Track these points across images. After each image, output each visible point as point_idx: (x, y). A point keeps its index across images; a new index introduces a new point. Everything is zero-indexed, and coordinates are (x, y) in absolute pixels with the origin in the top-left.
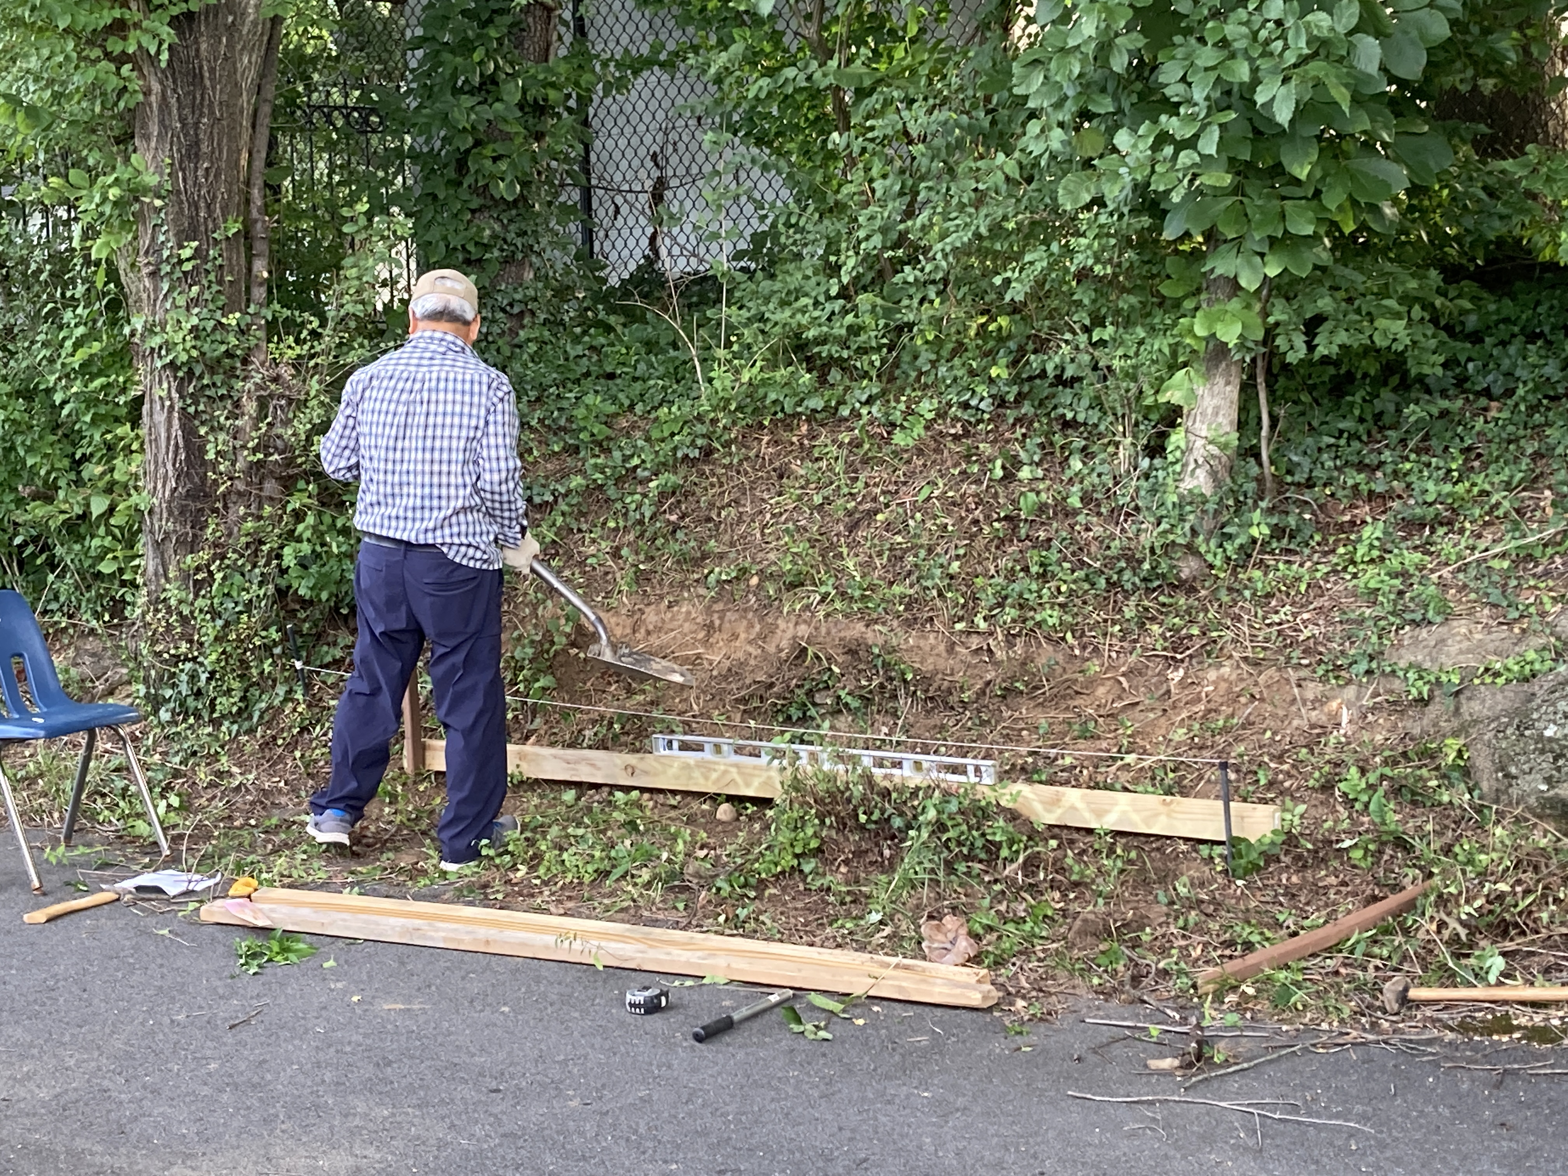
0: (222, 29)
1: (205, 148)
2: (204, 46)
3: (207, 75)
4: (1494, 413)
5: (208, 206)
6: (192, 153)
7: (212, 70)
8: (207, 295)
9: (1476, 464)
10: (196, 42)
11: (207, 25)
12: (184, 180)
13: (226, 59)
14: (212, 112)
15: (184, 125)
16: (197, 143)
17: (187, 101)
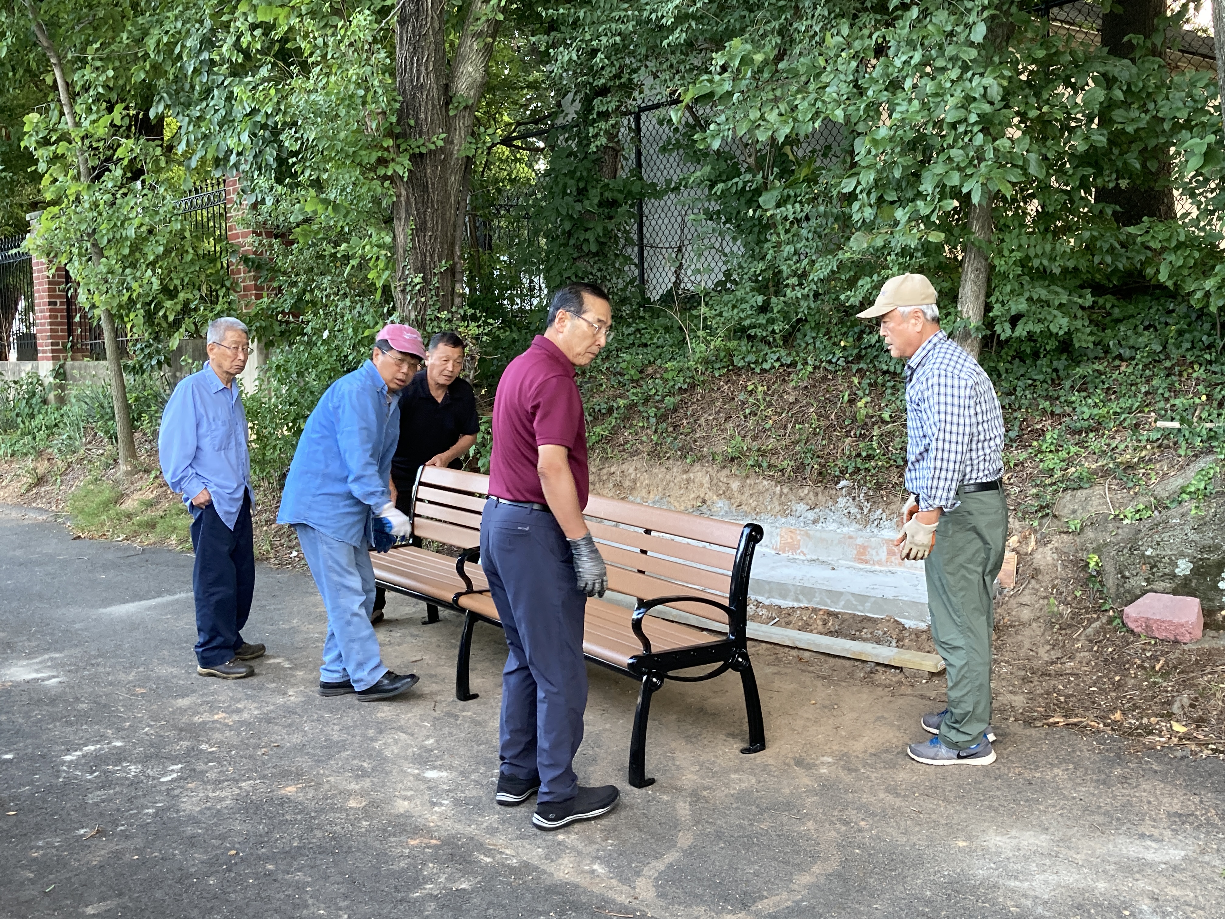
0: (438, 163)
1: (429, 225)
2: (429, 171)
3: (430, 186)
4: (1123, 369)
5: (431, 255)
6: (422, 227)
7: (433, 184)
8: (431, 303)
9: (1113, 397)
10: (425, 169)
11: (430, 160)
12: (419, 242)
13: (440, 178)
14: (433, 206)
15: (418, 213)
16: (425, 222)
17: (420, 200)
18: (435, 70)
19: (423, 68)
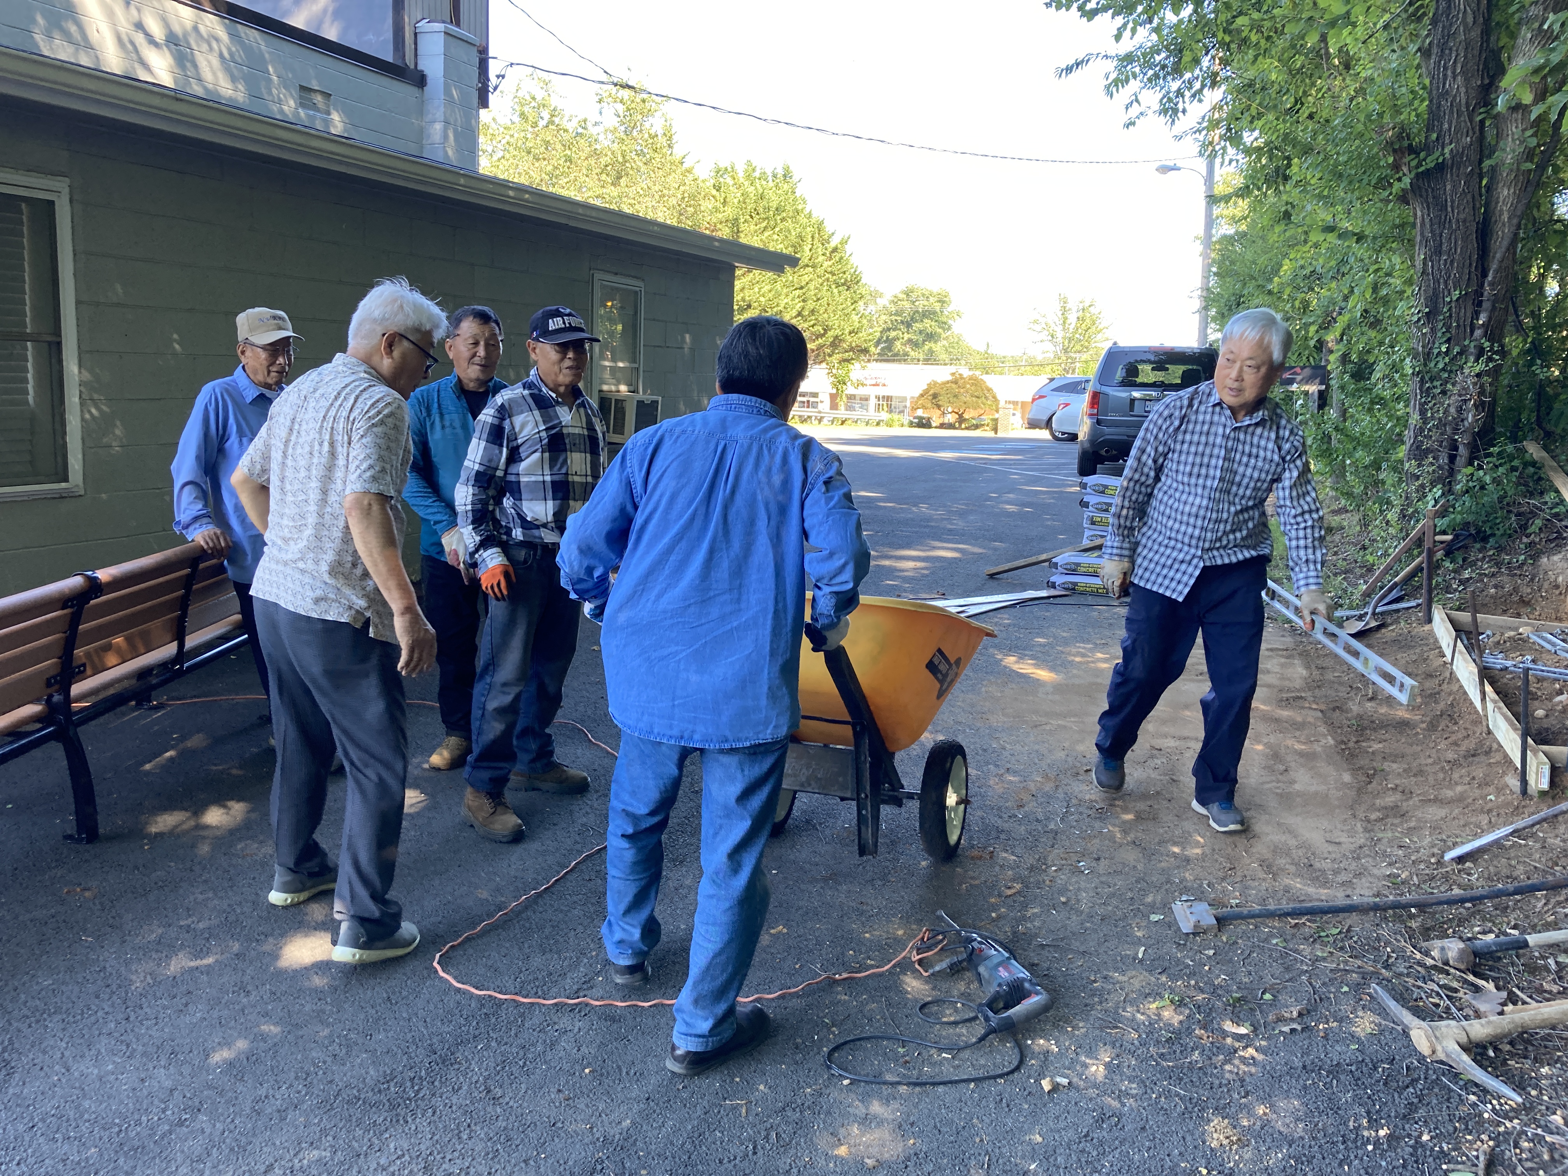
1: (1445, 247)
2: (1448, 187)
3: (1449, 204)
5: (1446, 282)
6: (1438, 251)
7: (1453, 202)
10: (1445, 185)
11: (1452, 175)
12: (1432, 267)
15: (1434, 235)
16: (1441, 244)
17: (1437, 220)
18: (1463, 72)
19: (1449, 73)
